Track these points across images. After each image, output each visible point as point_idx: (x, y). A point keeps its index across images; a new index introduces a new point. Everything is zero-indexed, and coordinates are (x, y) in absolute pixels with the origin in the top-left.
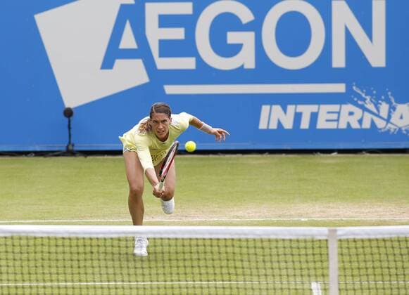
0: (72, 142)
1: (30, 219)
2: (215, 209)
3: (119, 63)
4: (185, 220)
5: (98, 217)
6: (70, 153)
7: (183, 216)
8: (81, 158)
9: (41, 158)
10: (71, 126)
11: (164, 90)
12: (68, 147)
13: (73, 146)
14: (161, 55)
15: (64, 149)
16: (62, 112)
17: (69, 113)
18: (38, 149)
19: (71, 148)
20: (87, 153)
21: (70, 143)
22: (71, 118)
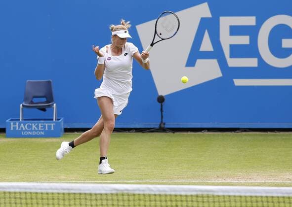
0: (164, 121)
1: (132, 179)
2: (272, 174)
3: (199, 62)
4: (249, 181)
5: (183, 178)
6: (162, 129)
7: (248, 179)
8: (171, 134)
9: (140, 134)
10: (163, 110)
11: (233, 83)
12: (160, 125)
13: (164, 124)
14: (232, 56)
15: (157, 127)
16: (156, 98)
17: (161, 99)
18: (138, 126)
19: (162, 126)
20: (174, 130)
21: (162, 122)
22: (163, 104)
